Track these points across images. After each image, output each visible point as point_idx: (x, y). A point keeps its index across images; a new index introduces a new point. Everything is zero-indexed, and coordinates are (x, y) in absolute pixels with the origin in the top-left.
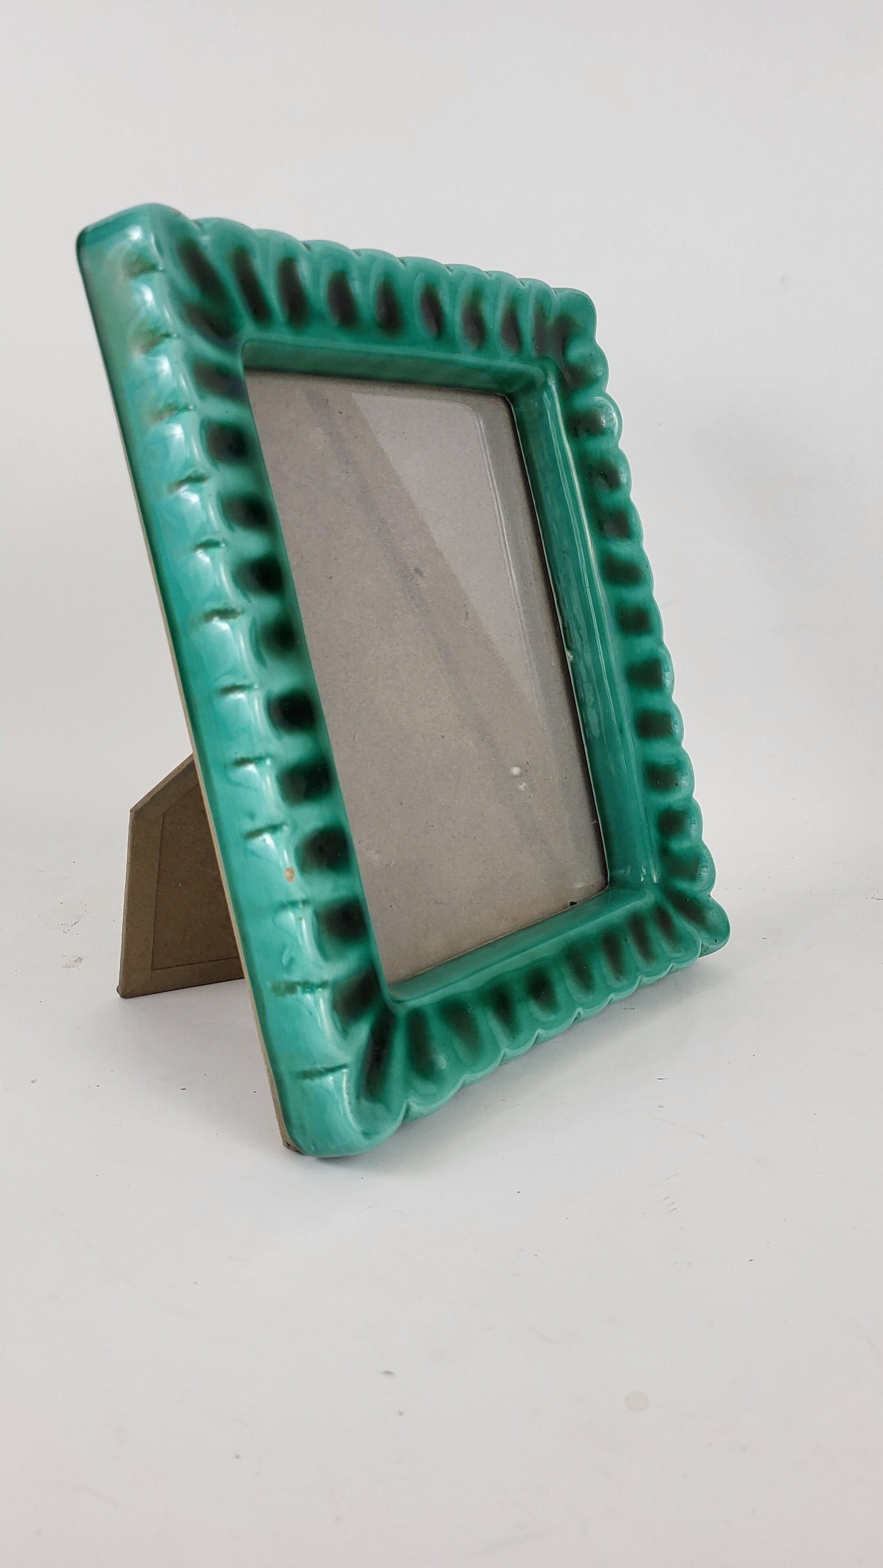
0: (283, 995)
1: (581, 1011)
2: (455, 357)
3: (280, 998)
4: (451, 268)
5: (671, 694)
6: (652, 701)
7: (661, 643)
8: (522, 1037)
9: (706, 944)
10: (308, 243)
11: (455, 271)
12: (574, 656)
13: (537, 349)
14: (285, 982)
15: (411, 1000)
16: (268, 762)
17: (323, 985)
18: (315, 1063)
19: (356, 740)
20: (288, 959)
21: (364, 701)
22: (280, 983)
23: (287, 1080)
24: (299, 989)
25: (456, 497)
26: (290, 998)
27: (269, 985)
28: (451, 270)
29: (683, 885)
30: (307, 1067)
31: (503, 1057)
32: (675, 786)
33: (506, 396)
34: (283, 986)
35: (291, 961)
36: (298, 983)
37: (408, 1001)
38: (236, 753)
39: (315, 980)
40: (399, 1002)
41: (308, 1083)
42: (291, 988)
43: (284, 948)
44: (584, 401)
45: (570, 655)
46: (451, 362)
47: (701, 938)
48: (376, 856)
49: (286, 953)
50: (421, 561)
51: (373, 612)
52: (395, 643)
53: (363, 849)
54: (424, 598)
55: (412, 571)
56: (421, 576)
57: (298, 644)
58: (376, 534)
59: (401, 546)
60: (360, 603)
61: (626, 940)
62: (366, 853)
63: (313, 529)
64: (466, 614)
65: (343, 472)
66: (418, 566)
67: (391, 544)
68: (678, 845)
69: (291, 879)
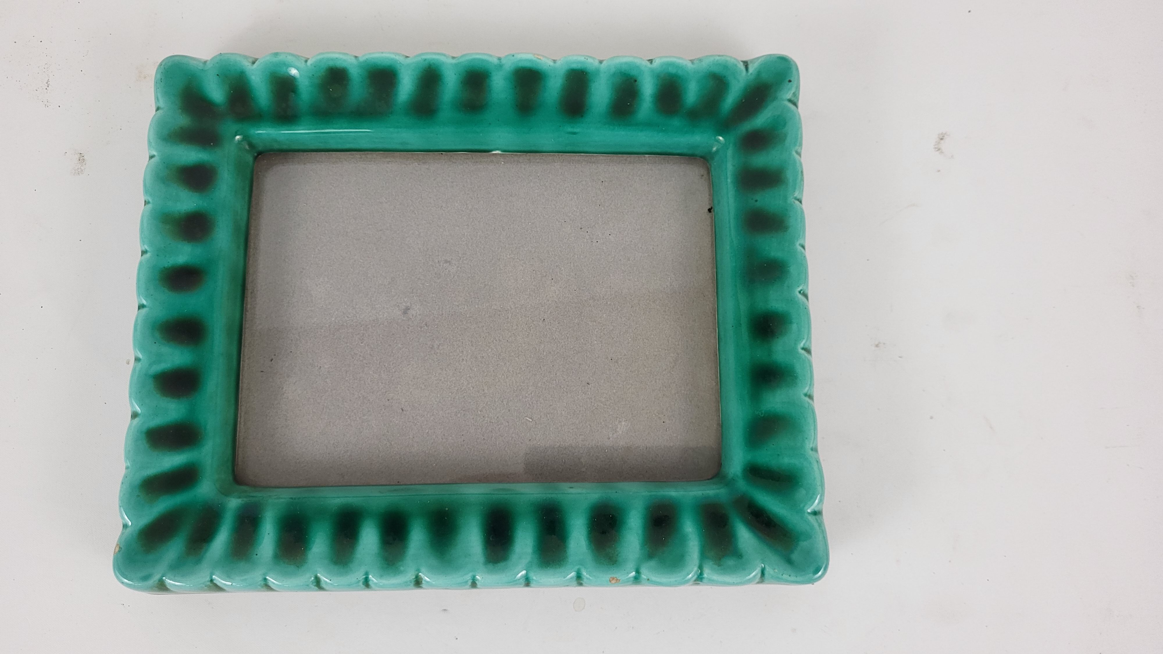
2: (223, 250)
29: (731, 102)
32: (636, 83)
50: (397, 305)
51: (434, 373)
52: (461, 355)
53: (615, 436)
54: (428, 311)
55: (404, 319)
56: (409, 309)
57: (448, 510)
58: (372, 350)
59: (383, 324)
60: (425, 384)
61: (756, 201)
62: (618, 434)
63: (363, 418)
64: (446, 263)
65: (320, 372)
66: (401, 310)
67: (381, 336)
68: (692, 94)
69: (618, 581)
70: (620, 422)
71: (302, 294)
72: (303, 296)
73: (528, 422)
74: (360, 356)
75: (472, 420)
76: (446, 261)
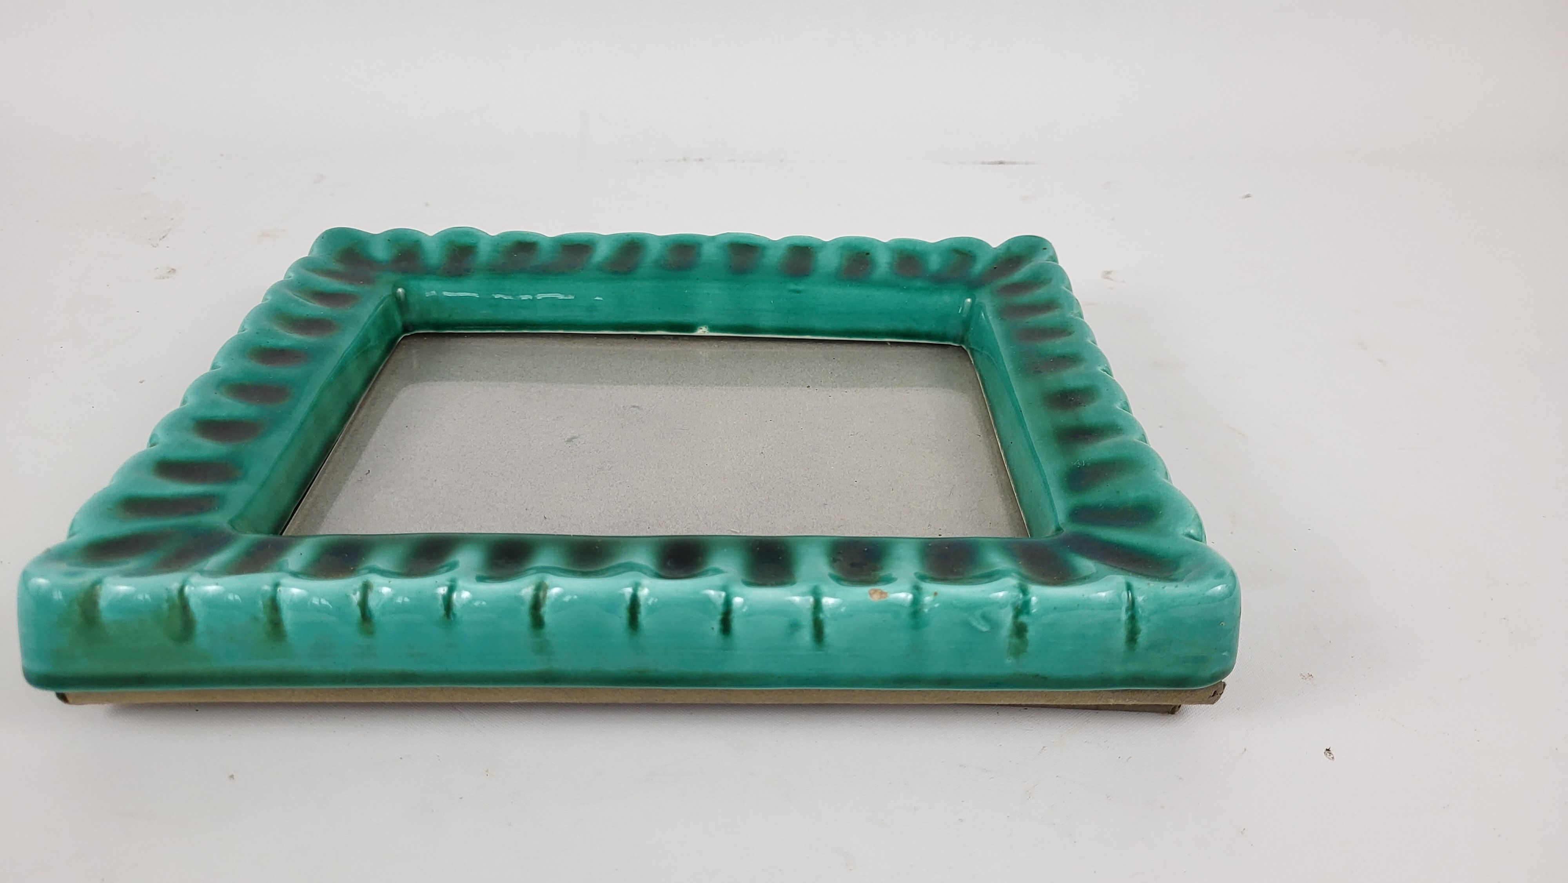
0: (1026, 644)
1: (1101, 368)
3: (1029, 649)
5: (769, 240)
6: (773, 258)
7: (713, 238)
8: (1120, 422)
9: (1046, 257)
10: (151, 443)
11: (248, 327)
12: (705, 327)
13: (363, 283)
14: (1010, 636)
16: (735, 589)
17: (1024, 588)
20: (982, 622)
22: (1010, 644)
24: (1023, 619)
26: (1032, 634)
27: (1009, 661)
29: (979, 268)
30: (1122, 633)
32: (868, 256)
33: (403, 334)
34: (1015, 641)
35: (986, 619)
36: (1016, 619)
37: (1056, 521)
38: (713, 628)
39: (1015, 597)
40: (1059, 529)
41: (1142, 639)
42: (1020, 631)
43: (967, 625)
44: (434, 255)
45: (701, 330)
47: (1041, 259)
49: (975, 624)
50: (560, 436)
54: (602, 440)
55: (567, 445)
68: (934, 263)
69: (883, 595)
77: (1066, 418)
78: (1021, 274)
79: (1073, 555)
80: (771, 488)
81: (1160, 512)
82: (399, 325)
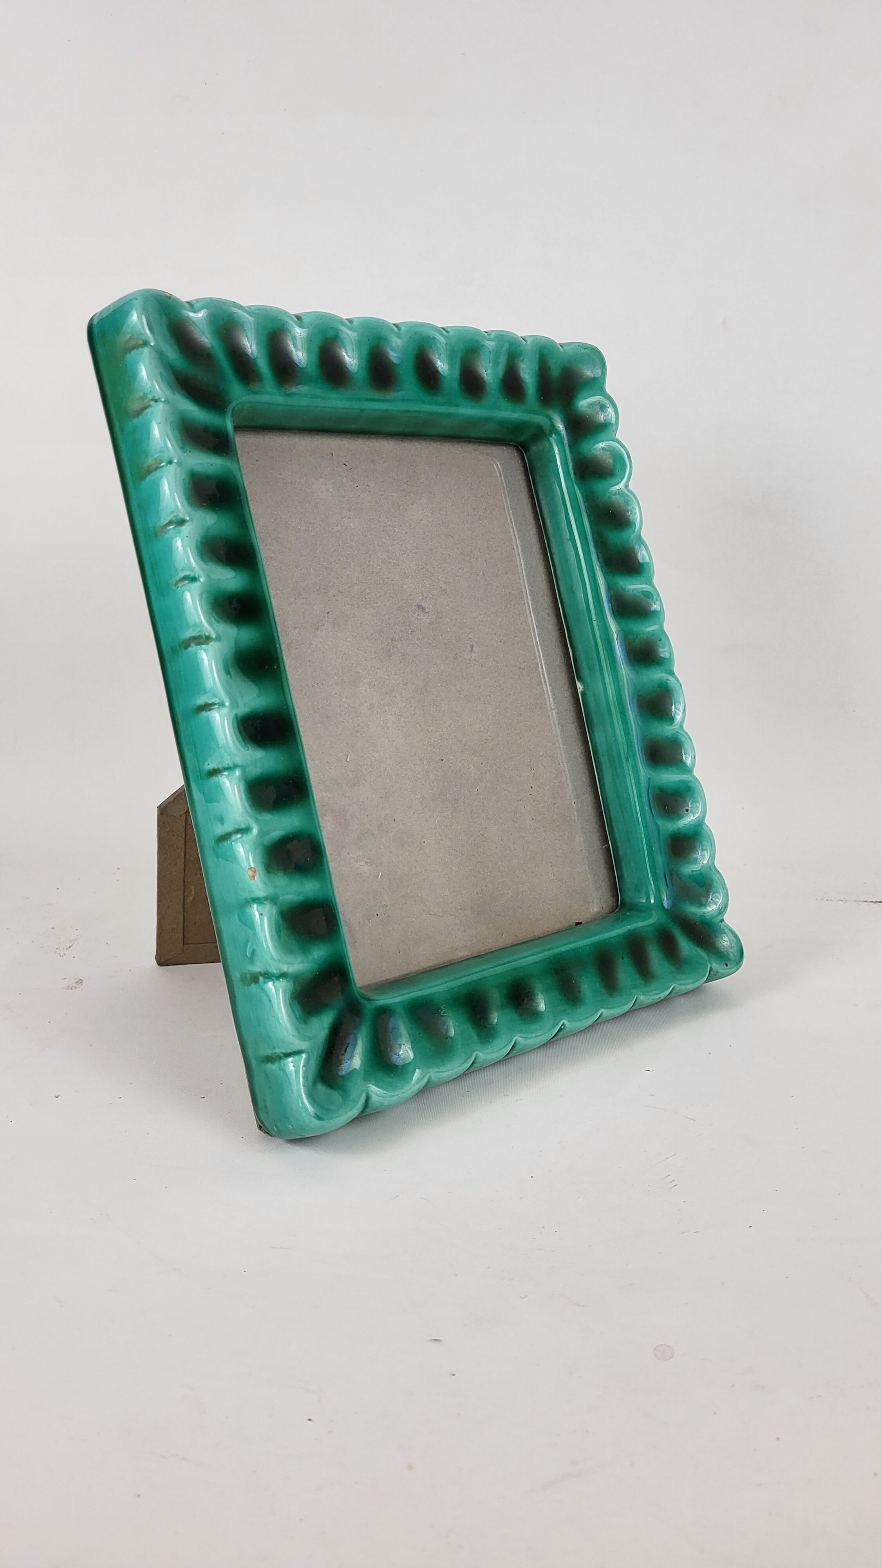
0: (249, 985)
1: (566, 1023)
2: (453, 410)
3: (246, 987)
4: (448, 330)
5: (682, 724)
6: (664, 730)
7: (673, 674)
8: (497, 1042)
9: (715, 969)
10: (300, 315)
11: (451, 333)
12: (584, 686)
14: (250, 973)
15: (381, 1000)
16: (238, 773)
17: (283, 975)
18: (274, 1048)
19: (348, 760)
20: (251, 951)
21: (359, 725)
22: (246, 974)
23: (254, 1063)
24: (261, 979)
25: (464, 539)
26: (254, 987)
27: (238, 975)
28: (447, 332)
29: (693, 911)
30: (269, 1052)
31: (475, 1059)
32: (684, 812)
33: (519, 445)
34: (248, 976)
35: (253, 952)
36: (260, 974)
37: (377, 999)
38: (211, 764)
39: (274, 970)
40: (369, 1000)
41: (270, 1066)
42: (254, 978)
43: (248, 941)
44: (591, 447)
45: (580, 685)
46: (449, 415)
47: (710, 963)
48: (366, 868)
49: (249, 945)
50: (424, 598)
51: (371, 644)
52: (393, 672)
53: (352, 860)
54: (425, 632)
55: (414, 607)
56: (423, 611)
57: (274, 669)
58: (377, 573)
59: (404, 584)
60: (358, 636)
61: (623, 958)
62: (355, 863)
63: (312, 569)
64: (471, 647)
65: (345, 517)
66: (420, 602)
67: (392, 582)
68: (688, 870)
69: (253, 878)
70: (367, 863)
71: (412, 495)
72: (410, 496)
73: (345, 757)
74: (369, 561)
75: (334, 693)
76: (472, 646)
77: (496, 997)
78: (686, 946)
79: (336, 1012)
80: (403, 775)
81: (392, 1075)
82: (522, 439)
